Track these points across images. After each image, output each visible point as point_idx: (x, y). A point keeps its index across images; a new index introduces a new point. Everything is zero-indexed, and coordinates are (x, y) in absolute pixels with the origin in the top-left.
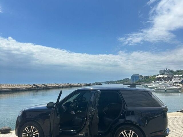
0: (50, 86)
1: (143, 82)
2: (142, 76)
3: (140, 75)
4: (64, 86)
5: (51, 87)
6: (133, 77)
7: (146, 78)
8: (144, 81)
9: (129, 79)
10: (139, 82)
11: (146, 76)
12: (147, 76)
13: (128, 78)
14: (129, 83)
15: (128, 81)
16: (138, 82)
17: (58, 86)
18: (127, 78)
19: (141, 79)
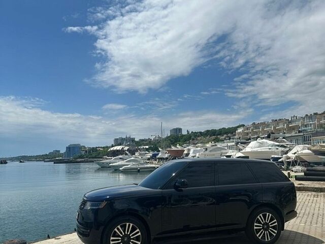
3: (81, 145)
6: (69, 149)
7: (93, 151)
8: (89, 156)
9: (61, 152)
11: (92, 147)
14: (60, 160)
15: (59, 157)
19: (83, 153)
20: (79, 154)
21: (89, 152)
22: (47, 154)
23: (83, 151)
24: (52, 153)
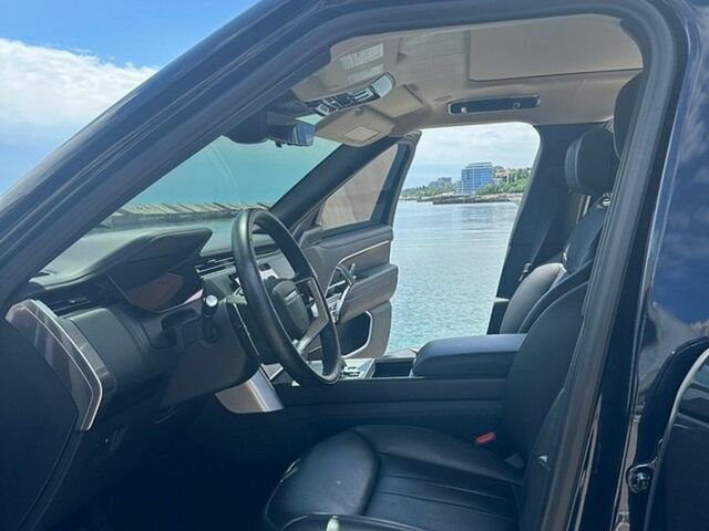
0: (142, 215)
1: (505, 191)
2: (500, 168)
3: (494, 165)
4: (200, 214)
5: (147, 216)
6: (467, 173)
7: (519, 178)
8: (512, 188)
9: (453, 182)
10: (491, 191)
11: (517, 169)
12: (520, 170)
13: (449, 180)
14: (451, 197)
15: (447, 191)
16: (485, 194)
17: (173, 215)
18: (444, 179)
19: (498, 182)
20: (490, 185)
21: (512, 179)
22: (426, 185)
23: (499, 177)
24: (436, 184)
